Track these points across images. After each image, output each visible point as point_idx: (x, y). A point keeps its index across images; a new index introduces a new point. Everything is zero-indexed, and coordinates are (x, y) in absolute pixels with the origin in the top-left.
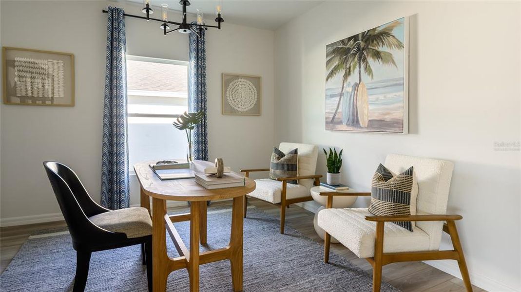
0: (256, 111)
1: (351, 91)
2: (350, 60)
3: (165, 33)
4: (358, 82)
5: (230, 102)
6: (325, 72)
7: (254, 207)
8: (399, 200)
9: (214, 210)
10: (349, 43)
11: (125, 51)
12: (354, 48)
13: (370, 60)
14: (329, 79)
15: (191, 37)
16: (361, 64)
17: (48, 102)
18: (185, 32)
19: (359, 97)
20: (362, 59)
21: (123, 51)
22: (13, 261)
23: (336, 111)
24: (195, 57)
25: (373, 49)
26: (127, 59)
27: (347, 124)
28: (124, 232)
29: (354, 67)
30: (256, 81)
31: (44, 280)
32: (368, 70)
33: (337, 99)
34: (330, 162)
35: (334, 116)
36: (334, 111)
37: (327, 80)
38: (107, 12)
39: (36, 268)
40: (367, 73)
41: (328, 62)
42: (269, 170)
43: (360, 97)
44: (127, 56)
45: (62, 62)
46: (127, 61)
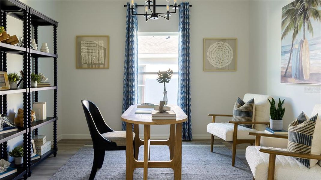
0: (233, 67)
1: (298, 47)
2: (298, 19)
3: (146, 20)
4: (303, 39)
5: (209, 61)
6: (280, 32)
7: (224, 146)
8: (301, 141)
9: (193, 144)
10: (298, 4)
11: (137, 30)
12: (300, 9)
13: (311, 18)
14: (284, 38)
15: (180, 14)
16: (305, 23)
17: (102, 66)
18: (154, 19)
19: (304, 54)
20: (306, 18)
21: (135, 30)
22: (74, 155)
23: (288, 66)
24: (182, 29)
25: (314, 9)
26: (138, 35)
27: (295, 78)
28: (115, 142)
29: (301, 26)
30: (233, 42)
31: (84, 166)
32: (310, 28)
33: (289, 55)
34: (272, 110)
35: (287, 70)
36: (286, 66)
37: (282, 38)
38: (126, 6)
39: (83, 160)
40: (309, 31)
41: (283, 23)
42: (232, 116)
43: (304, 52)
44: (138, 33)
45: (103, 41)
46: (138, 36)
